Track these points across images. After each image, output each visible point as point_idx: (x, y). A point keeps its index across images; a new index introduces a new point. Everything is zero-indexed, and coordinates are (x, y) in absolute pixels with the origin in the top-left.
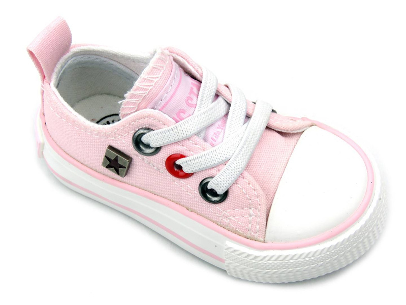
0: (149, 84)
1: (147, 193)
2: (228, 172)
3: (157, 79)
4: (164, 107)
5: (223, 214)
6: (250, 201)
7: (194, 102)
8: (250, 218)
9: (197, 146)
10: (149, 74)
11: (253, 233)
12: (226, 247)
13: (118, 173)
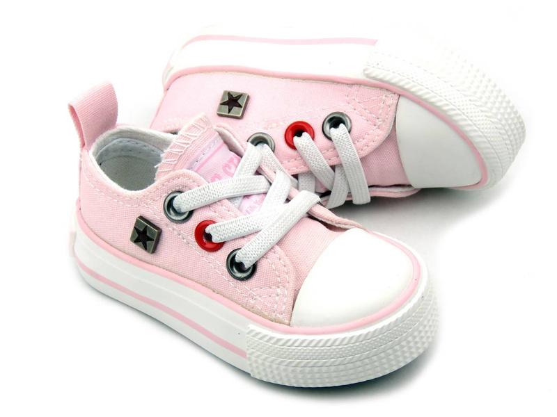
0: (186, 142)
1: (174, 275)
2: (257, 241)
3: (195, 138)
4: (199, 169)
5: (249, 293)
6: (279, 279)
7: (232, 171)
8: (277, 298)
9: (230, 213)
10: (186, 131)
11: (278, 315)
12: (248, 331)
13: (145, 248)
